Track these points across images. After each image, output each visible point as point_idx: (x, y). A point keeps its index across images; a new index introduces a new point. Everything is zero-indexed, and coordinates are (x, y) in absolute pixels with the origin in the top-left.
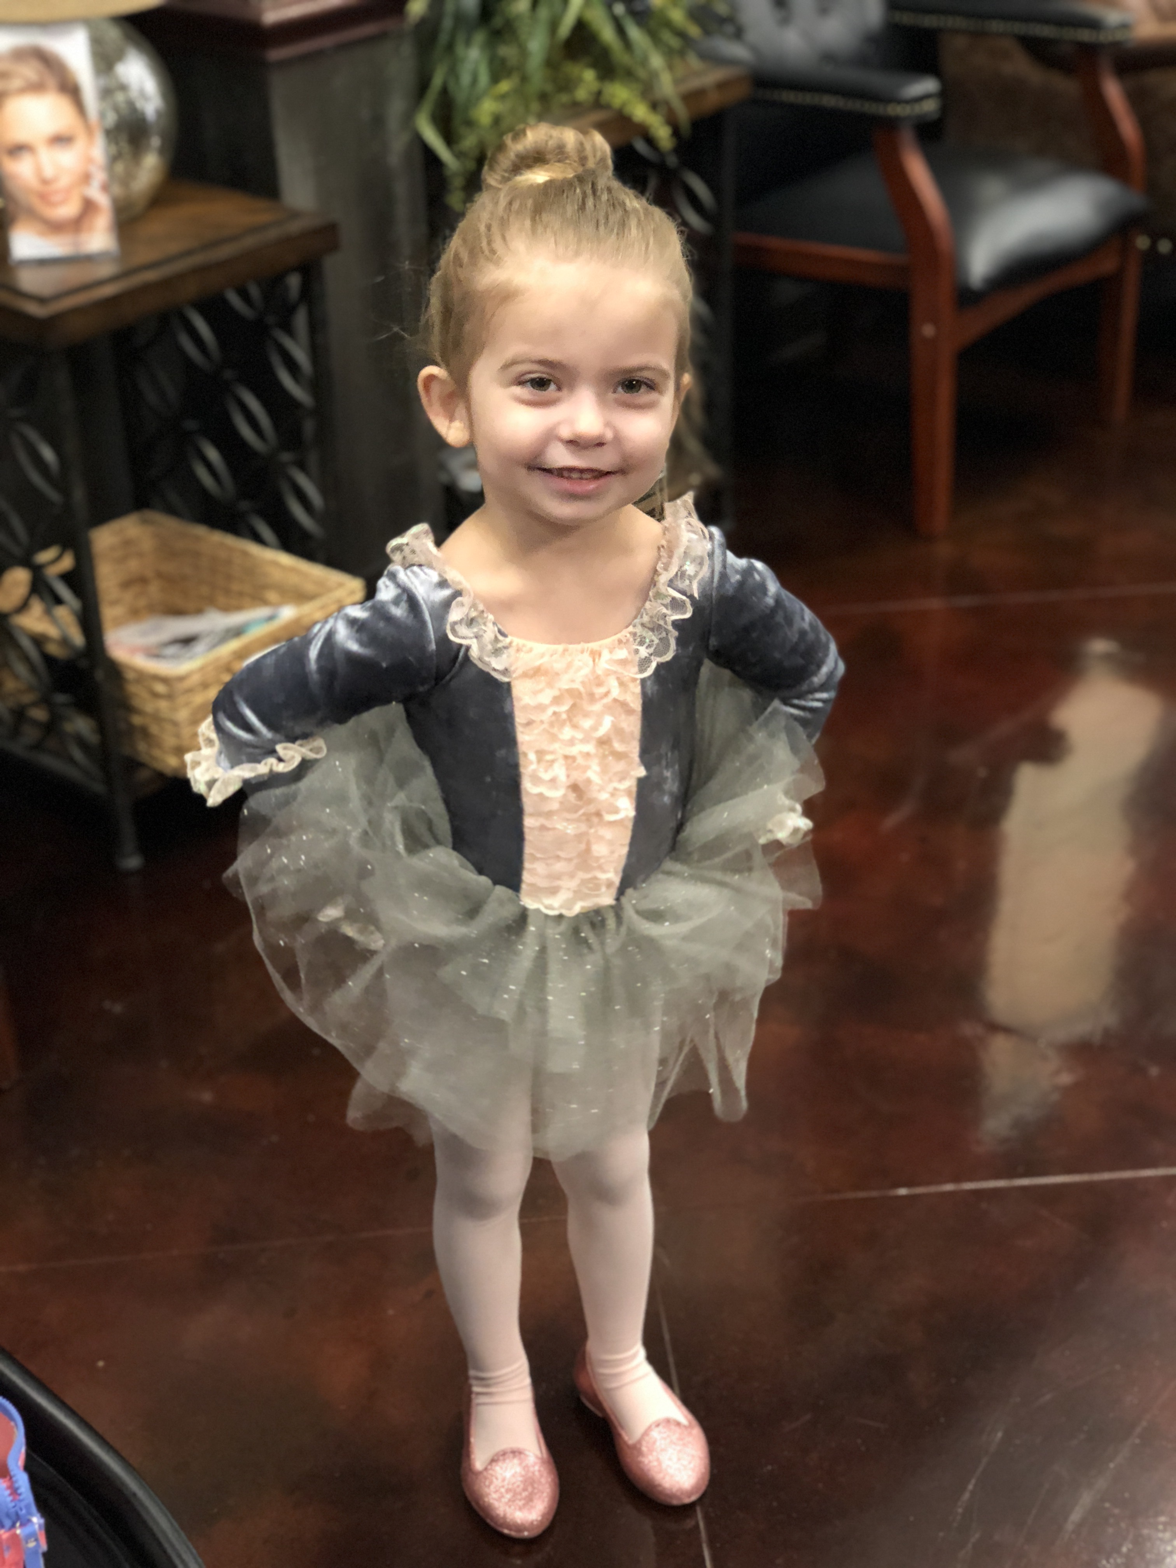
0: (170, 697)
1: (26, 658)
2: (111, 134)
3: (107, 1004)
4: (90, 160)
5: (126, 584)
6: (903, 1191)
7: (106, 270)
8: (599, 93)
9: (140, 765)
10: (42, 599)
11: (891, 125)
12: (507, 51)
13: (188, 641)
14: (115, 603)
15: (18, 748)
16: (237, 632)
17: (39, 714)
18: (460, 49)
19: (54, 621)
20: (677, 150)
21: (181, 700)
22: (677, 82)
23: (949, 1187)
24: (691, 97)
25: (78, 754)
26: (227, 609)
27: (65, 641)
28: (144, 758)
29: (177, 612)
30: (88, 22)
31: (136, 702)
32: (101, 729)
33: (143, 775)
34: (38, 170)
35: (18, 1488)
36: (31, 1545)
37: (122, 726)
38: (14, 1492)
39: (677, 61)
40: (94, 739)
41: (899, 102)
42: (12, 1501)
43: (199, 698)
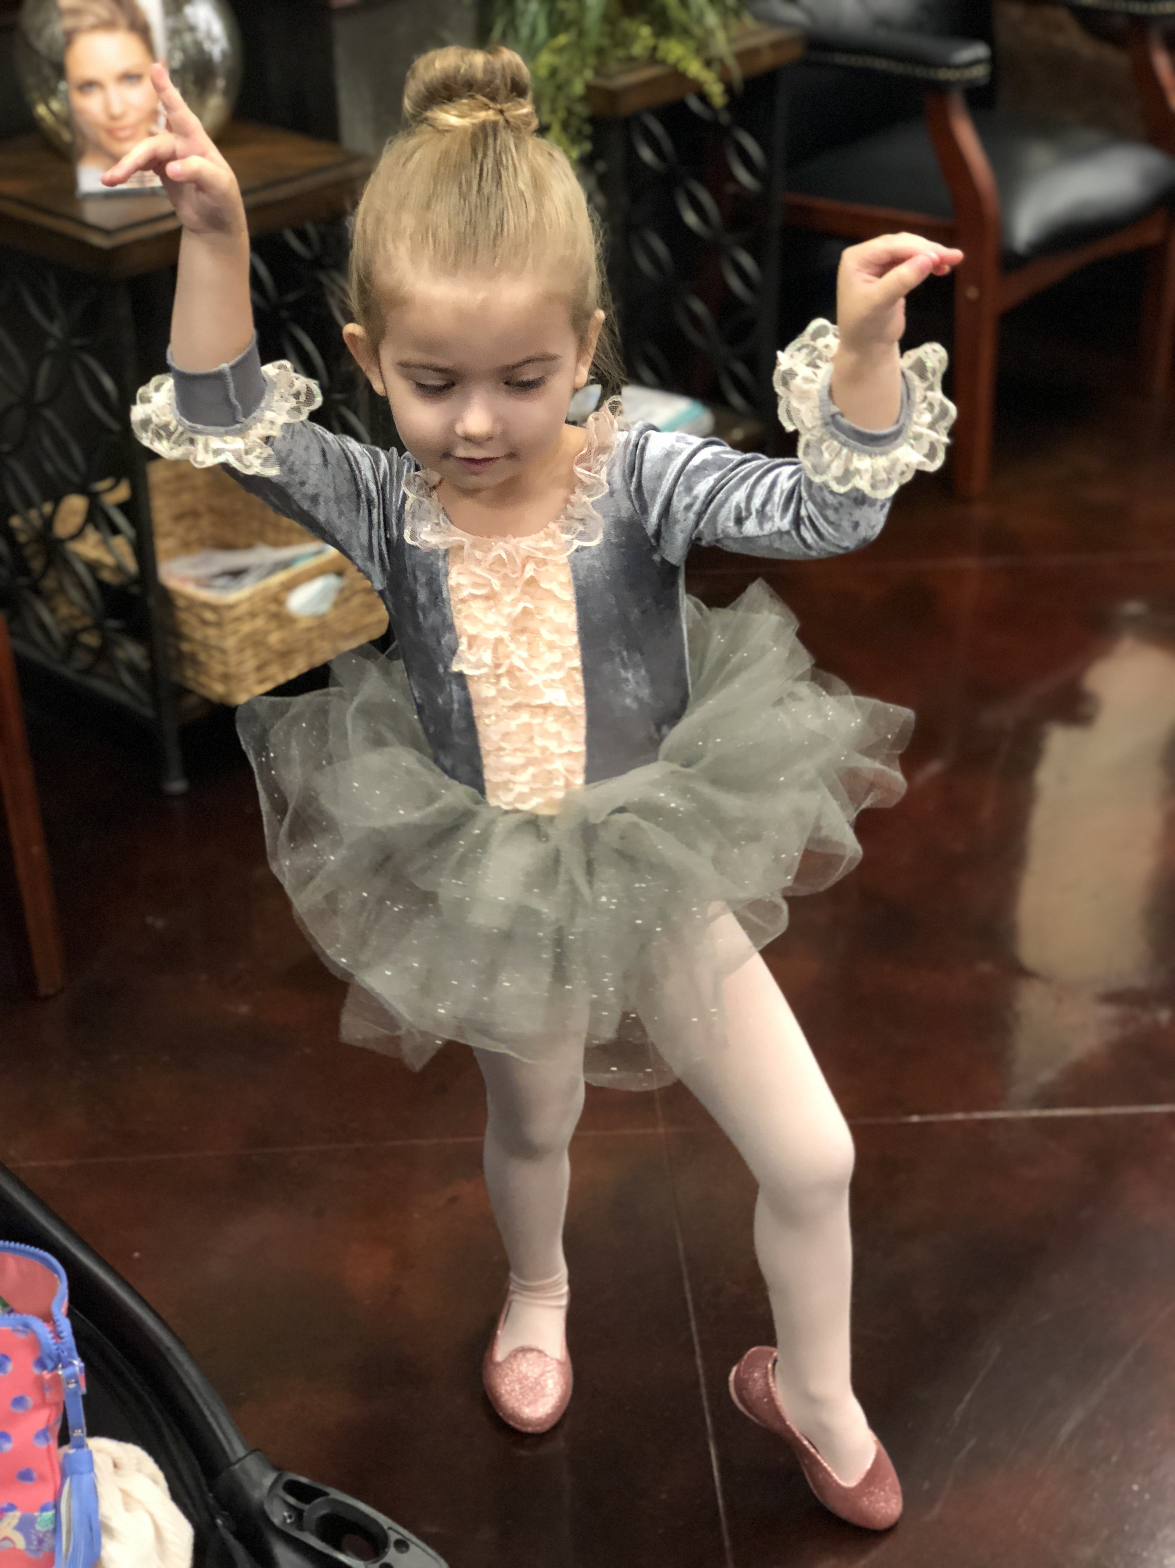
0: (219, 625)
1: (81, 585)
2: (178, 74)
3: (150, 920)
5: (178, 518)
6: (915, 1119)
8: (655, 49)
9: (189, 692)
10: (97, 528)
11: (941, 89)
12: (566, 5)
13: (237, 574)
14: (168, 535)
15: (68, 672)
16: (286, 565)
17: (91, 640)
19: (110, 550)
20: (729, 107)
21: (229, 628)
22: (731, 41)
23: (959, 1116)
24: (742, 56)
25: (127, 679)
26: (276, 544)
27: (119, 568)
28: (191, 685)
29: (228, 546)
31: (186, 630)
32: (151, 656)
33: (191, 701)
34: (107, 106)
35: (61, 1332)
36: (72, 1386)
37: (172, 653)
38: (57, 1335)
39: (732, 21)
40: (145, 665)
41: (950, 66)
42: (55, 1344)
43: (246, 627)
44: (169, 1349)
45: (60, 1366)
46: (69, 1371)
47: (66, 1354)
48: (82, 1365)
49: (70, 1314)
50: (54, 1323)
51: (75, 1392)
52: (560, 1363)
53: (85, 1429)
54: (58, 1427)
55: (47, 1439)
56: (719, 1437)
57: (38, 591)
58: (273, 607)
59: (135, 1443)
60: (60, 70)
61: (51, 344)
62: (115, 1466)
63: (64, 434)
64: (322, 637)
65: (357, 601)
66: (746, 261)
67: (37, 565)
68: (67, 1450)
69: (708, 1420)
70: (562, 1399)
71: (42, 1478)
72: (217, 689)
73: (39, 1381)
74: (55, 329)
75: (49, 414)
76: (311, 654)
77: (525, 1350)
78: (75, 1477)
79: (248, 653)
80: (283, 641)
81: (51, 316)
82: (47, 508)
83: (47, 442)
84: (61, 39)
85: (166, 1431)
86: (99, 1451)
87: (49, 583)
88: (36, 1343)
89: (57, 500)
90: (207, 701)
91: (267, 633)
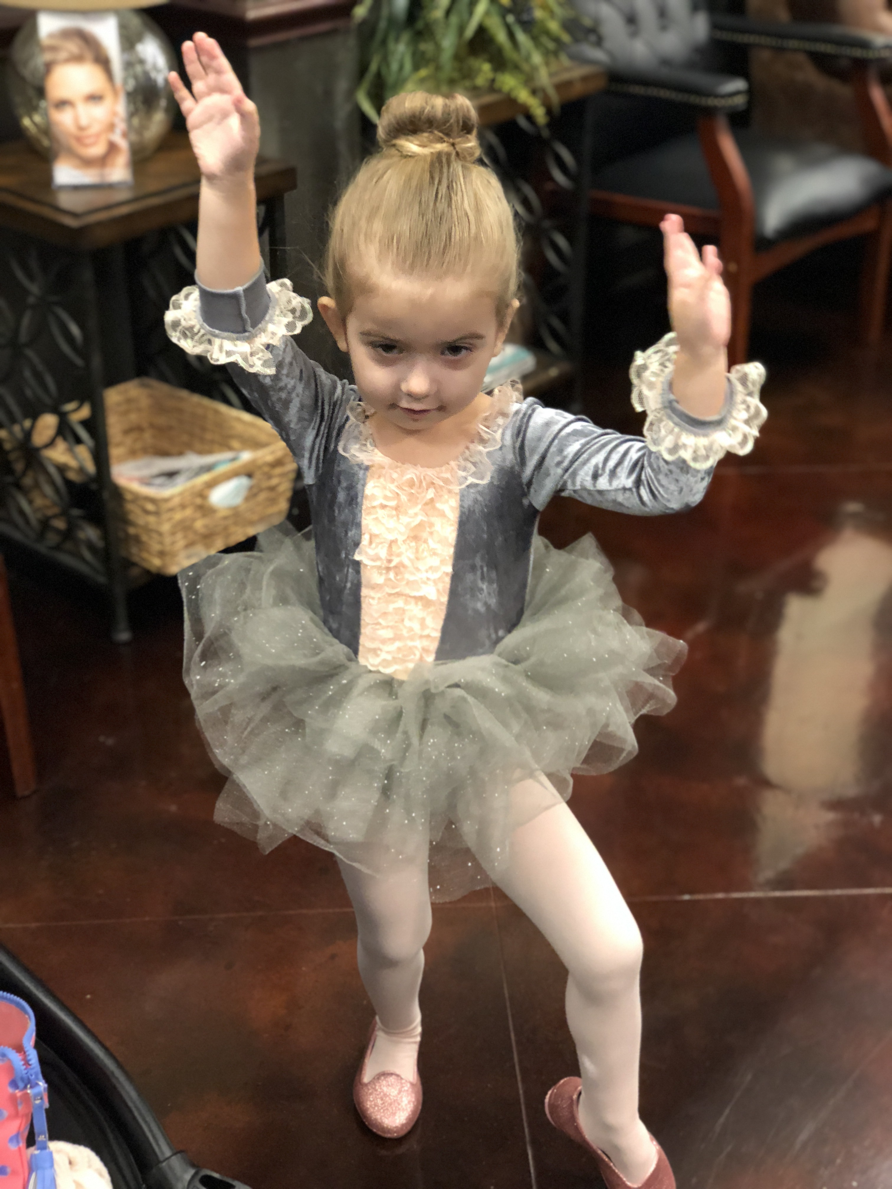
0: (157, 513)
1: (53, 483)
2: (131, 96)
3: (102, 739)
4: (115, 114)
5: (127, 432)
6: (687, 897)
7: (123, 195)
8: (493, 81)
9: (134, 564)
10: (65, 439)
11: (710, 112)
12: (426, 47)
13: (171, 475)
14: (119, 445)
15: (42, 548)
16: (209, 468)
17: (60, 524)
18: (391, 45)
19: (75, 456)
20: (549, 125)
21: (165, 516)
22: (551, 75)
23: (720, 896)
24: (560, 87)
25: (87, 554)
26: (201, 452)
27: (81, 470)
28: (135, 559)
29: (164, 454)
30: (117, 12)
31: (132, 517)
32: (106, 536)
33: (135, 572)
34: (76, 119)
35: (30, 1060)
36: (38, 1102)
37: (121, 534)
38: (27, 1063)
39: (552, 59)
40: (100, 544)
41: (717, 96)
42: (25, 1069)
43: (178, 516)
44: (113, 1073)
45: (29, 1086)
46: (36, 1090)
47: (33, 1077)
48: (46, 1085)
49: (37, 1046)
50: (25, 1053)
51: (40, 1106)
52: (412, 1084)
53: (47, 1135)
54: (26, 1133)
55: (18, 1142)
56: (534, 1142)
57: (18, 486)
58: (199, 501)
59: (86, 1145)
60: (41, 92)
61: (31, 300)
62: (70, 1163)
63: (40, 367)
64: (236, 524)
65: (262, 496)
66: (561, 241)
67: (19, 467)
68: (33, 1151)
69: (526, 1130)
70: (414, 1112)
71: (14, 1173)
72: (156, 562)
73: (13, 1099)
74: (34, 289)
75: (30, 353)
76: (228, 536)
77: (385, 1075)
78: (39, 1172)
79: (179, 536)
80: (206, 526)
81: (31, 277)
82: (27, 423)
83: (27, 374)
84: (42, 68)
85: (111, 1136)
86: (59, 1151)
87: (28, 481)
88: (11, 1068)
89: (35, 416)
90: (148, 572)
91: (194, 520)
